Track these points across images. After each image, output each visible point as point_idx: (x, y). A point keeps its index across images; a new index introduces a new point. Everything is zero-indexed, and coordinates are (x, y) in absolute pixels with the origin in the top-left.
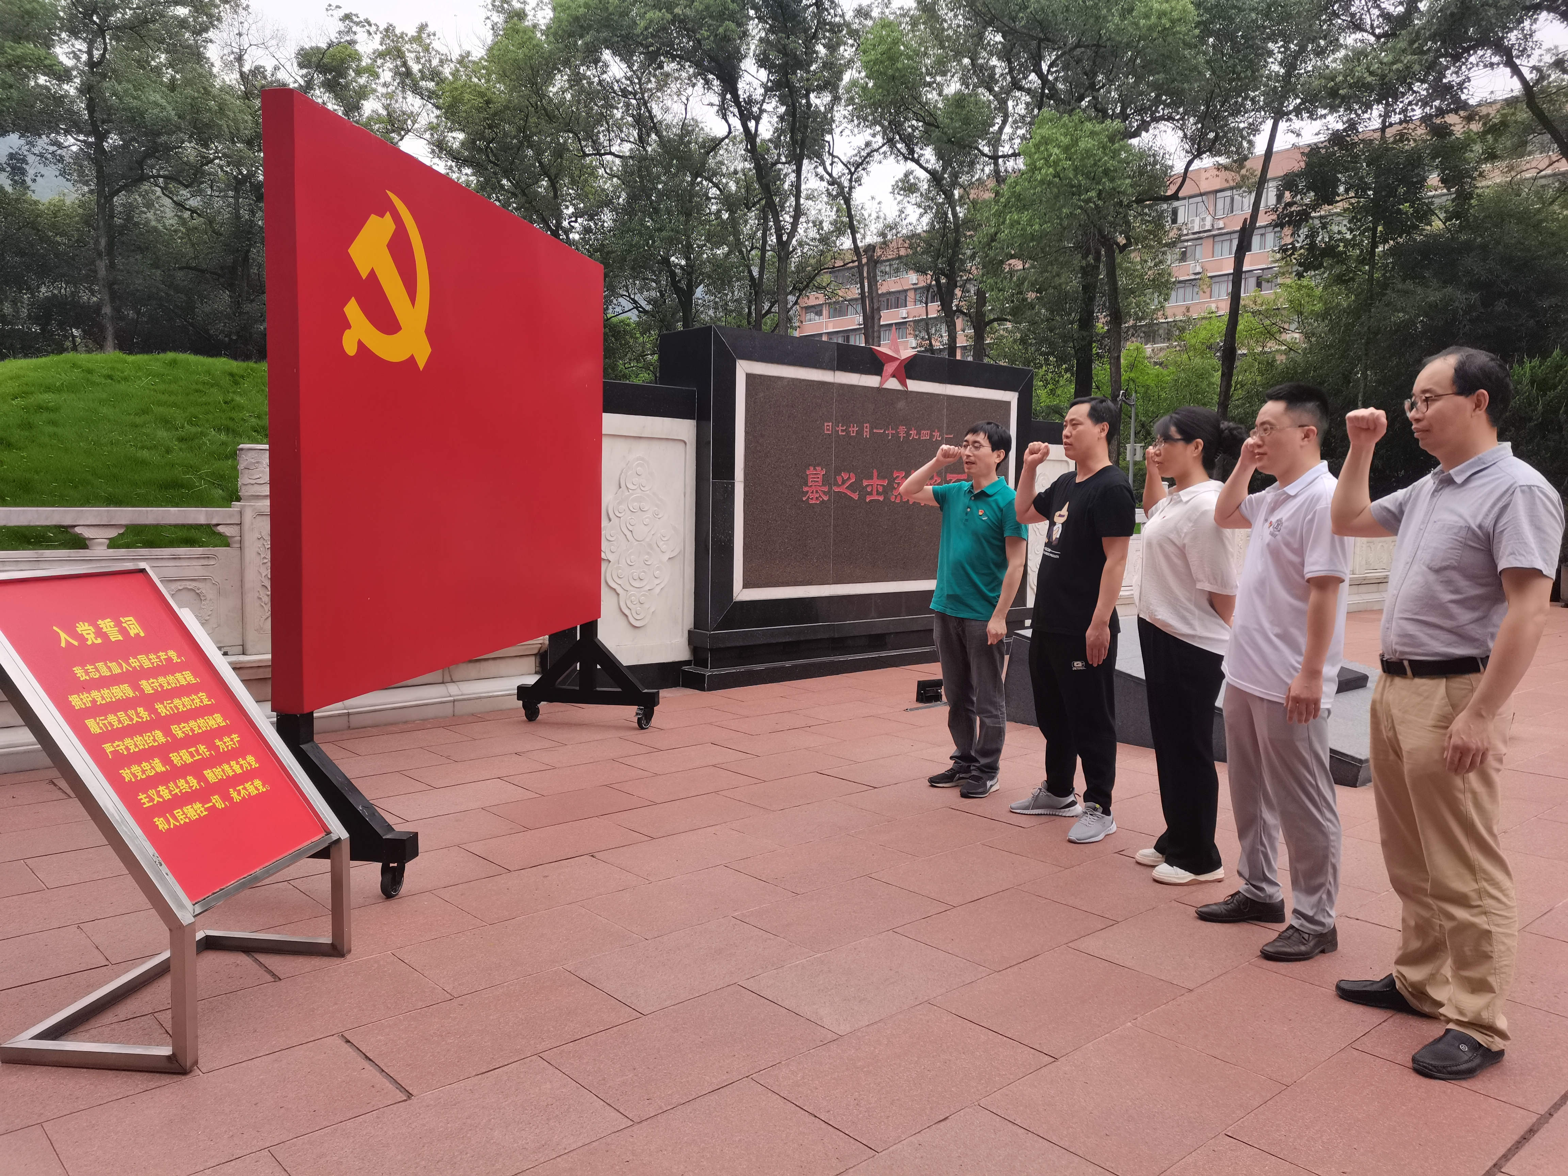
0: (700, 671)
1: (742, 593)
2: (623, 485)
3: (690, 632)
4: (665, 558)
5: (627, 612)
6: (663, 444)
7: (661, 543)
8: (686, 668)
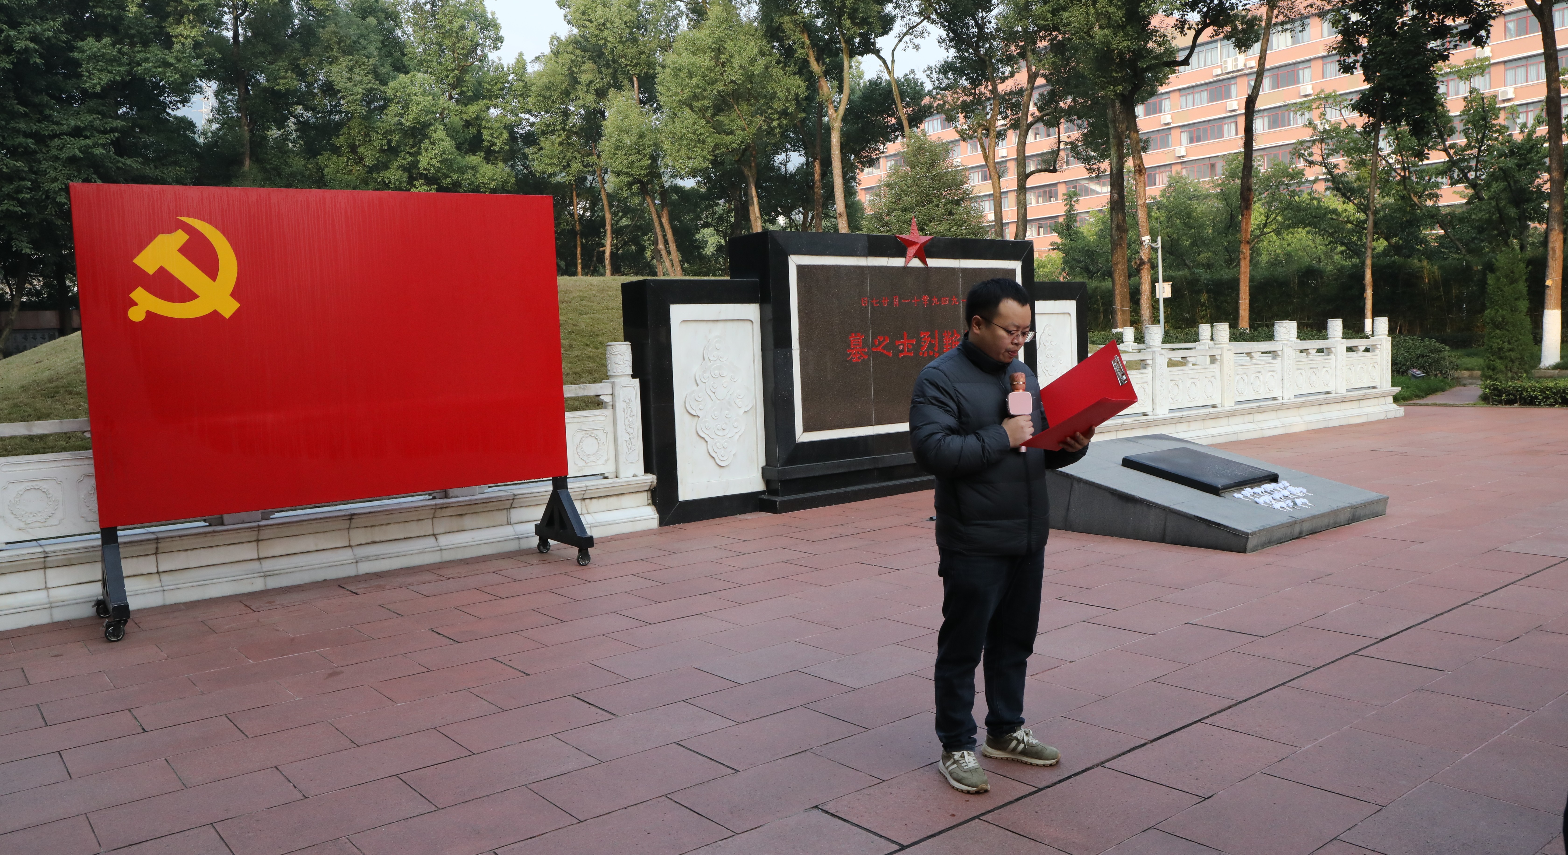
0: (774, 498)
1: (802, 436)
2: (706, 358)
3: (763, 469)
4: (741, 411)
5: (714, 455)
6: (735, 324)
7: (737, 401)
8: (762, 496)
